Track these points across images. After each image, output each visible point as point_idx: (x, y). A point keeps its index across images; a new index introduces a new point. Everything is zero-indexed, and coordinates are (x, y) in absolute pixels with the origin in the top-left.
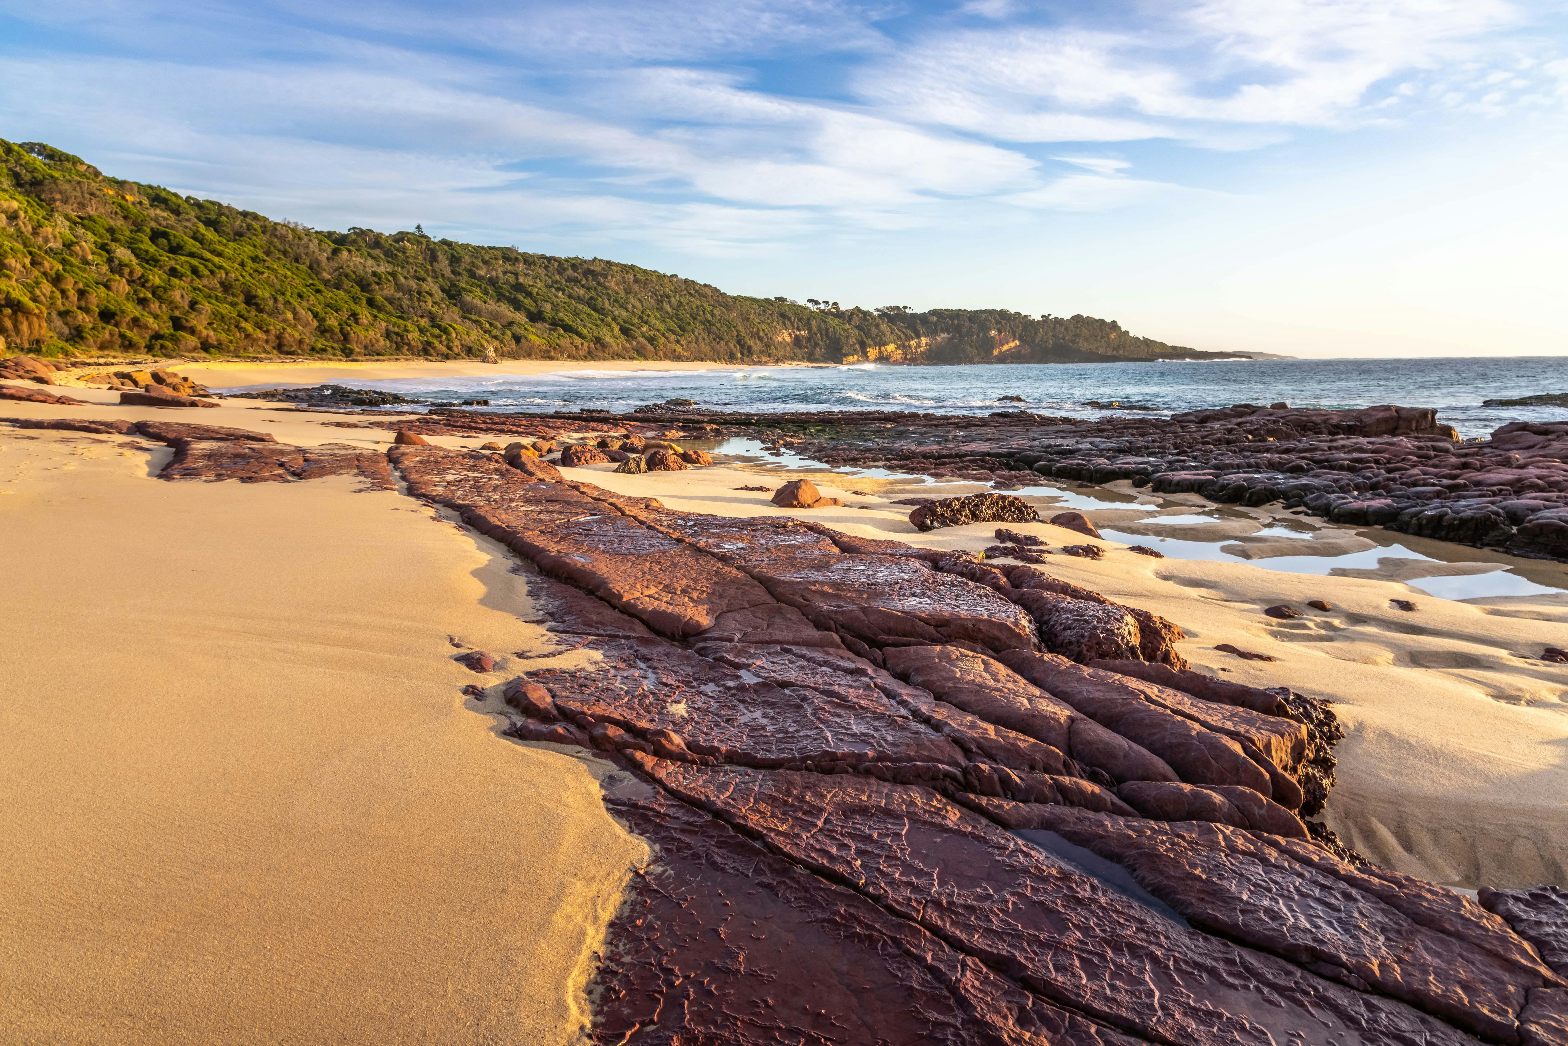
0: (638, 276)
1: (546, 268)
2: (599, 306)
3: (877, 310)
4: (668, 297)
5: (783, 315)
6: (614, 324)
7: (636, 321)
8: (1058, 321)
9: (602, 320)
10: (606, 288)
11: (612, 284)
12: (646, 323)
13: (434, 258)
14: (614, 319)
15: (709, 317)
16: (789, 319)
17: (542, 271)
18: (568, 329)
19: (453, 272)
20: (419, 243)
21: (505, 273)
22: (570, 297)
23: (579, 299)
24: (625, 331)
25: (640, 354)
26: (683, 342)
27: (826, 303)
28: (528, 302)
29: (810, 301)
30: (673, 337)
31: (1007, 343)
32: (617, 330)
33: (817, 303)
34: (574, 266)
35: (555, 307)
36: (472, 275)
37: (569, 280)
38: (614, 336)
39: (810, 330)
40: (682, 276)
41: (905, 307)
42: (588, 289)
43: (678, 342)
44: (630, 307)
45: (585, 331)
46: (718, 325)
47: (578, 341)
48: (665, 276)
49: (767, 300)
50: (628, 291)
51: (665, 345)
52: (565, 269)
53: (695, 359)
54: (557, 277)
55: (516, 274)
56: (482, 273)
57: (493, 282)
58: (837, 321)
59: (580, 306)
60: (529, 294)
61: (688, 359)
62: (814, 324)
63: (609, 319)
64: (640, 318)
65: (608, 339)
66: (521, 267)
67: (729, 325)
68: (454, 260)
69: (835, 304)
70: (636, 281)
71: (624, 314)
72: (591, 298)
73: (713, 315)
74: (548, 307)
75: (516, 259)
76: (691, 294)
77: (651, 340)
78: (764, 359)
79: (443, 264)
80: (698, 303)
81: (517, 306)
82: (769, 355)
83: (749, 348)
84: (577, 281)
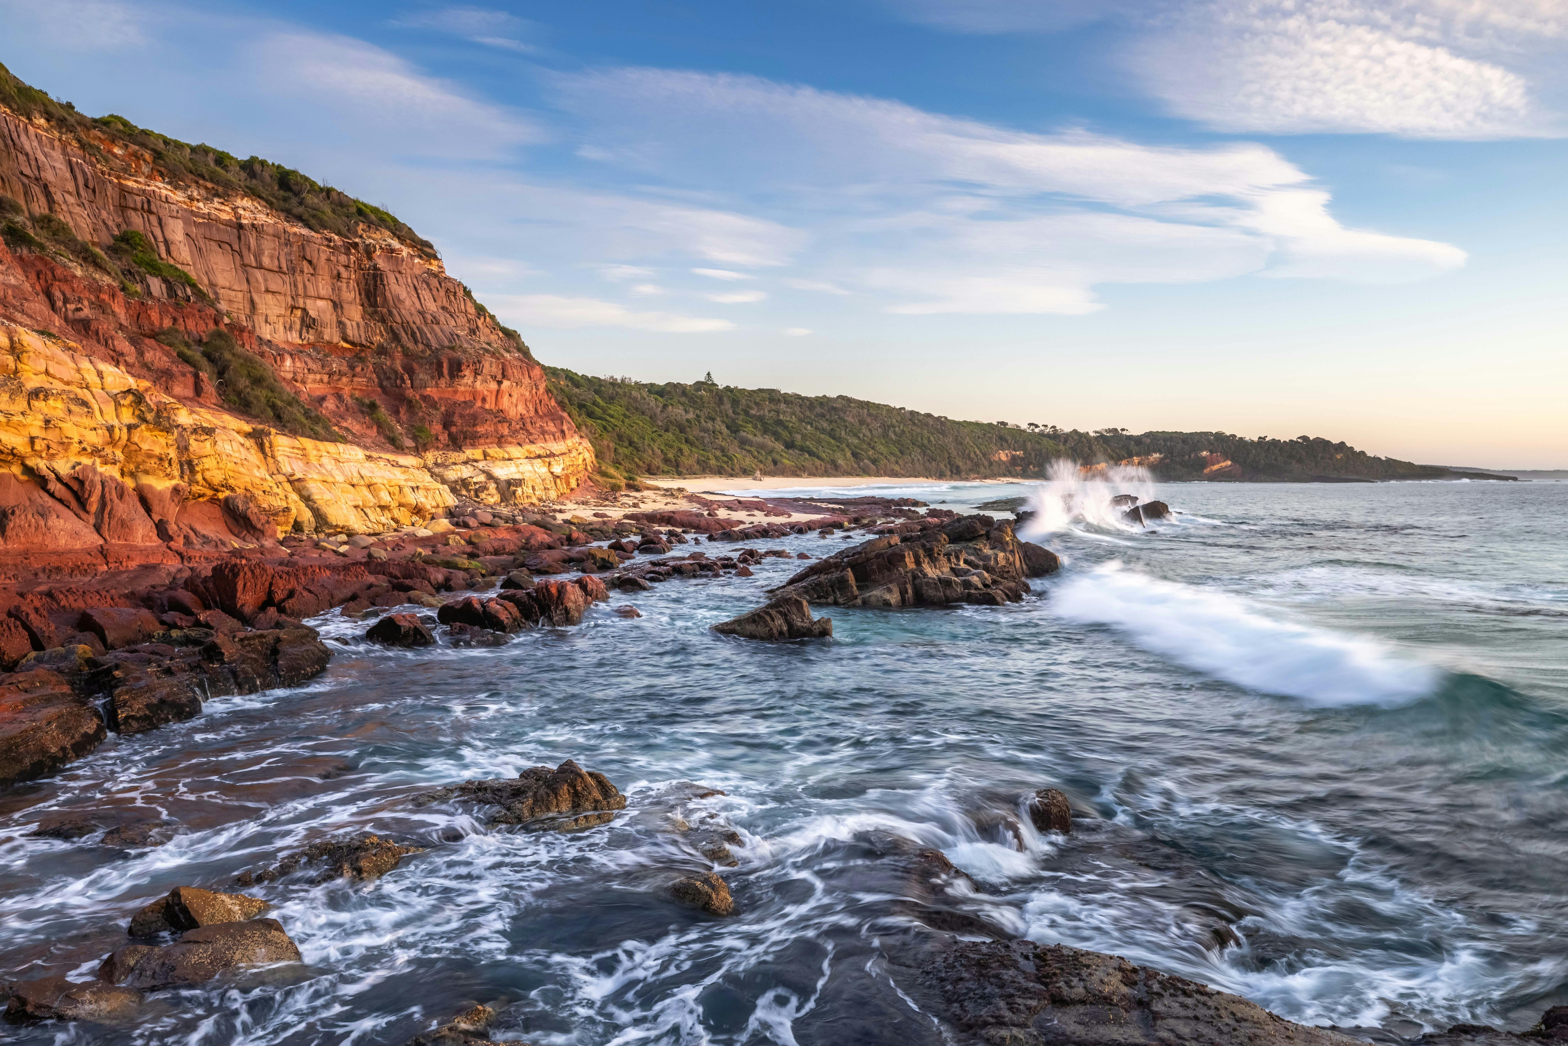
0: (871, 411)
1: (801, 406)
2: (837, 436)
3: (1096, 432)
4: (894, 427)
5: (1002, 438)
6: (847, 449)
7: (865, 446)
8: (1275, 443)
9: (838, 447)
10: (845, 421)
11: (850, 419)
12: (873, 448)
13: (721, 402)
14: (848, 446)
15: (925, 442)
16: (1007, 442)
17: (797, 409)
18: (811, 454)
19: (734, 412)
20: (711, 391)
21: (770, 411)
22: (817, 428)
23: (823, 431)
24: (854, 455)
25: (865, 472)
26: (901, 462)
27: (1046, 426)
28: (785, 434)
29: (1030, 424)
30: (893, 459)
31: (1219, 463)
32: (849, 454)
33: (1037, 426)
34: (821, 404)
35: (804, 437)
36: (747, 413)
37: (817, 415)
38: (845, 459)
39: (1025, 450)
40: (909, 408)
41: (1123, 430)
42: (831, 422)
43: (897, 463)
44: (861, 435)
45: (824, 455)
46: (933, 449)
47: (818, 462)
48: (894, 409)
49: (990, 425)
50: (862, 422)
51: (885, 466)
52: (814, 407)
53: (910, 476)
54: (808, 413)
55: (778, 412)
56: (753, 412)
57: (761, 419)
58: (1051, 442)
59: (823, 436)
60: (786, 428)
61: (904, 476)
62: (1029, 444)
63: (844, 446)
64: (869, 444)
65: (840, 462)
66: (783, 406)
67: (943, 448)
68: (735, 402)
69: (1054, 427)
70: (870, 415)
71: (856, 441)
72: (832, 430)
73: (929, 441)
74: (799, 437)
75: (779, 400)
76: (914, 424)
77: (874, 461)
78: (972, 476)
79: (727, 406)
80: (919, 430)
81: (777, 437)
82: (978, 473)
83: (958, 467)
84: (823, 416)
